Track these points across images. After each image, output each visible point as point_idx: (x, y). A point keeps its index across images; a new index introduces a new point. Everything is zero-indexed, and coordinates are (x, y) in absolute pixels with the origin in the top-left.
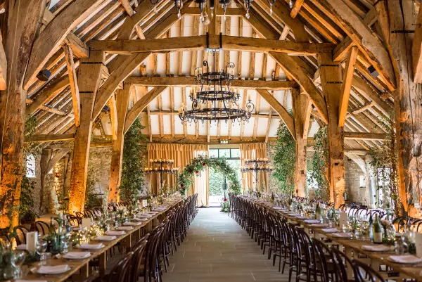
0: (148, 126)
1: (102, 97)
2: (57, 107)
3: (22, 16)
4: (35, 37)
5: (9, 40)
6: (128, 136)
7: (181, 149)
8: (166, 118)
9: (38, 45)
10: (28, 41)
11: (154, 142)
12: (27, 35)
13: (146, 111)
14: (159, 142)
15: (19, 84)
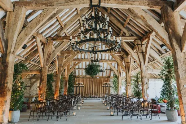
0: (75, 73)
1: (64, 66)
2: (51, 68)
3: (48, 48)
4: (50, 54)
5: (44, 55)
6: (70, 76)
7: (85, 80)
8: (81, 71)
9: (51, 56)
10: (49, 55)
11: (77, 78)
12: (49, 53)
13: (75, 69)
14: (79, 78)
15: (46, 65)
